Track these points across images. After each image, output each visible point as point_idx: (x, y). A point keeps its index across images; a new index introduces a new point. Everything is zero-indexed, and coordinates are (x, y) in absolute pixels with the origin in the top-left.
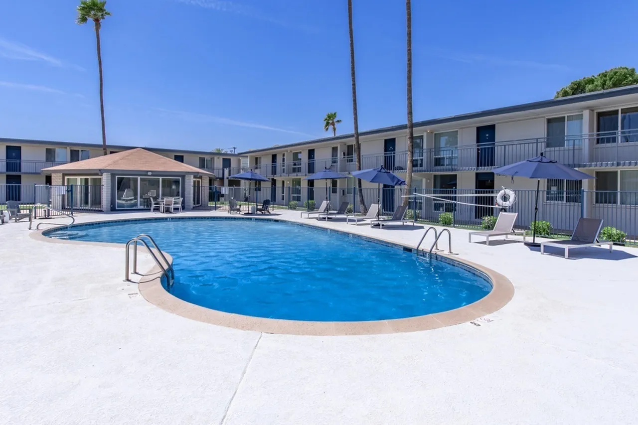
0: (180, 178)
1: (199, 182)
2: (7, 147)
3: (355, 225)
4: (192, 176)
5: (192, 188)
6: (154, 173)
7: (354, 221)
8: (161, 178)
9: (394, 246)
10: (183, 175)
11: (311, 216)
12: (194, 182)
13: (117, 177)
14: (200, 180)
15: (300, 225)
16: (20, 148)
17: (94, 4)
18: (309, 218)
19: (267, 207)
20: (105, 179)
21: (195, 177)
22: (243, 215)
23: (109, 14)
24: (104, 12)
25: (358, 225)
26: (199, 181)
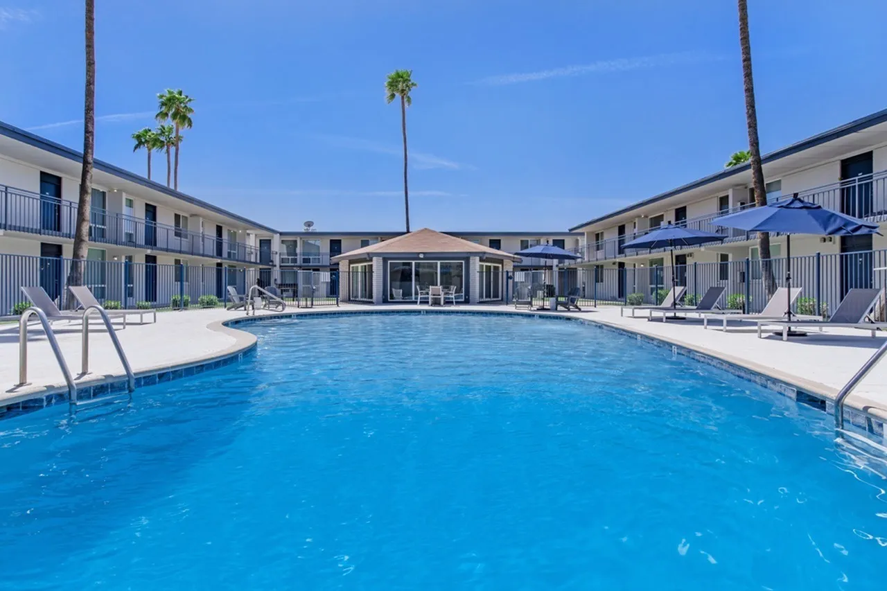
0: (463, 262)
1: (496, 268)
2: (331, 241)
3: (722, 330)
4: (478, 258)
5: (478, 275)
6: (427, 256)
7: (720, 322)
8: (439, 262)
9: (769, 384)
10: (467, 257)
11: (638, 312)
12: (481, 267)
13: (389, 262)
14: (500, 266)
15: (600, 327)
16: (340, 241)
17: (399, 76)
18: (635, 317)
19: (575, 299)
20: (377, 264)
21: (481, 260)
22: (535, 311)
23: (415, 85)
24: (410, 83)
25: (727, 331)
26: (498, 267)
